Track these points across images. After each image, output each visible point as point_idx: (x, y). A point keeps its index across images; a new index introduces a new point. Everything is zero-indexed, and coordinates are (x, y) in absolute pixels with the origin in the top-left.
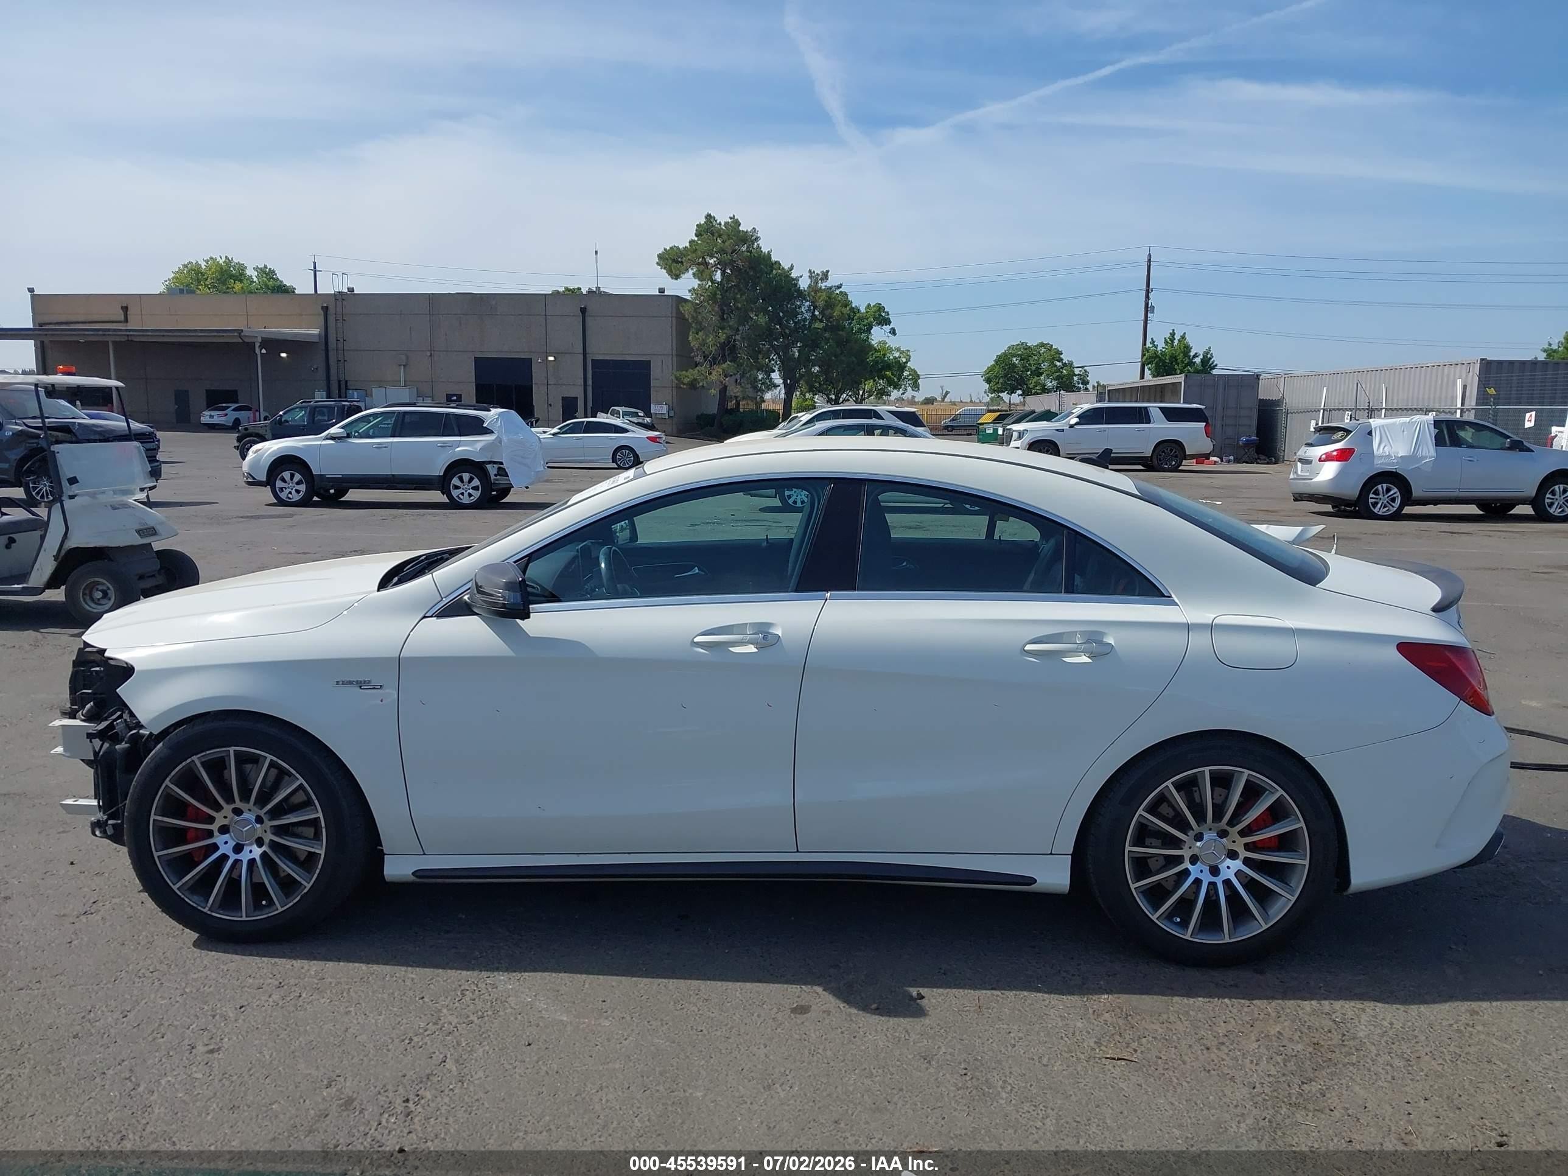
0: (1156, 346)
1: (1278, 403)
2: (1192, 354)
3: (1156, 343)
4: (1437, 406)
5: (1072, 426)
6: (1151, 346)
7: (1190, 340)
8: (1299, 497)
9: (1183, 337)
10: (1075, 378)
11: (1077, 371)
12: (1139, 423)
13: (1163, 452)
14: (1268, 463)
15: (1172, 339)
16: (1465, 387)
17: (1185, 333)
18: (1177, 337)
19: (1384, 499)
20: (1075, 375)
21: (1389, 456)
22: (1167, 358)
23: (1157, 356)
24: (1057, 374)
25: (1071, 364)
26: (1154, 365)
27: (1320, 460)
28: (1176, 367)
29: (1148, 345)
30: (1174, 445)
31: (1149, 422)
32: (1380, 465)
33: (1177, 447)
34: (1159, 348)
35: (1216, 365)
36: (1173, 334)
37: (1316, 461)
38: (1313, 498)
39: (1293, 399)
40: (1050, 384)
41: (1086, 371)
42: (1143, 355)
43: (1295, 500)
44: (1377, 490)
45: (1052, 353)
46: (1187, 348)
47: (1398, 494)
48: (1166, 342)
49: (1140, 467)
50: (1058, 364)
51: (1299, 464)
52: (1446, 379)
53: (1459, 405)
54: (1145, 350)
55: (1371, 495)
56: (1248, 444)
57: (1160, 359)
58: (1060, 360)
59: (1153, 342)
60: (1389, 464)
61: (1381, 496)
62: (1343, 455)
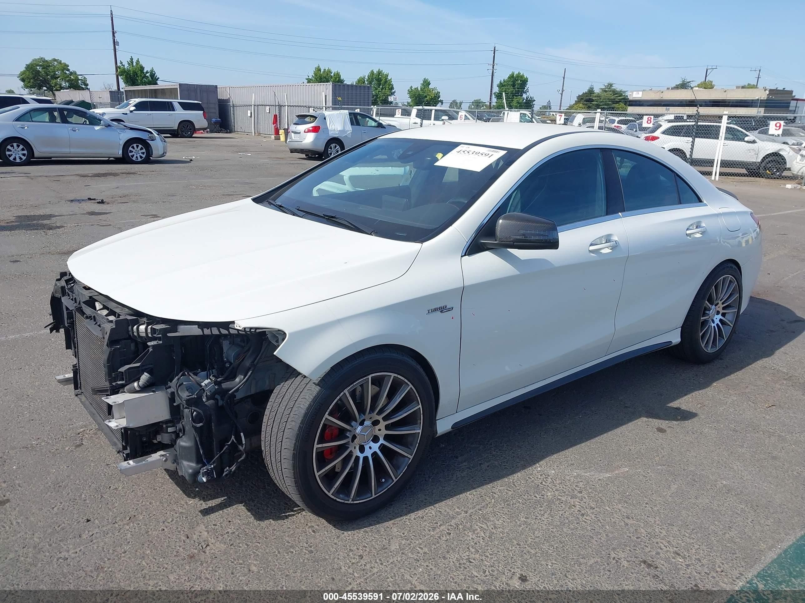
0: (124, 66)
1: (227, 101)
2: (145, 71)
3: (123, 64)
4: (313, 105)
5: (131, 112)
6: (121, 65)
7: (142, 63)
8: (293, 151)
9: (138, 61)
10: (80, 82)
11: (80, 77)
12: (169, 111)
13: (183, 127)
14: (226, 133)
15: (132, 62)
16: (326, 96)
17: (138, 59)
18: (135, 61)
19: (334, 151)
20: (79, 80)
21: (334, 130)
22: (131, 72)
23: (125, 72)
24: (68, 79)
25: (75, 73)
26: (124, 76)
27: (305, 132)
28: (137, 78)
29: (119, 64)
30: (188, 123)
31: (174, 110)
32: (332, 134)
33: (190, 124)
34: (126, 67)
35: (159, 78)
36: (132, 59)
37: (302, 132)
38: (301, 151)
39: (235, 99)
40: (64, 84)
41: (85, 78)
42: (117, 71)
43: (292, 152)
44: (331, 147)
45: (63, 65)
46: (142, 68)
47: (339, 149)
48: (129, 64)
49: (169, 135)
50: (67, 72)
51: (293, 134)
52: (316, 92)
53: (324, 105)
54: (117, 68)
55: (329, 150)
56: (216, 123)
57: (128, 73)
58: (68, 70)
59: (121, 63)
60: (334, 134)
61: (333, 150)
62: (315, 130)
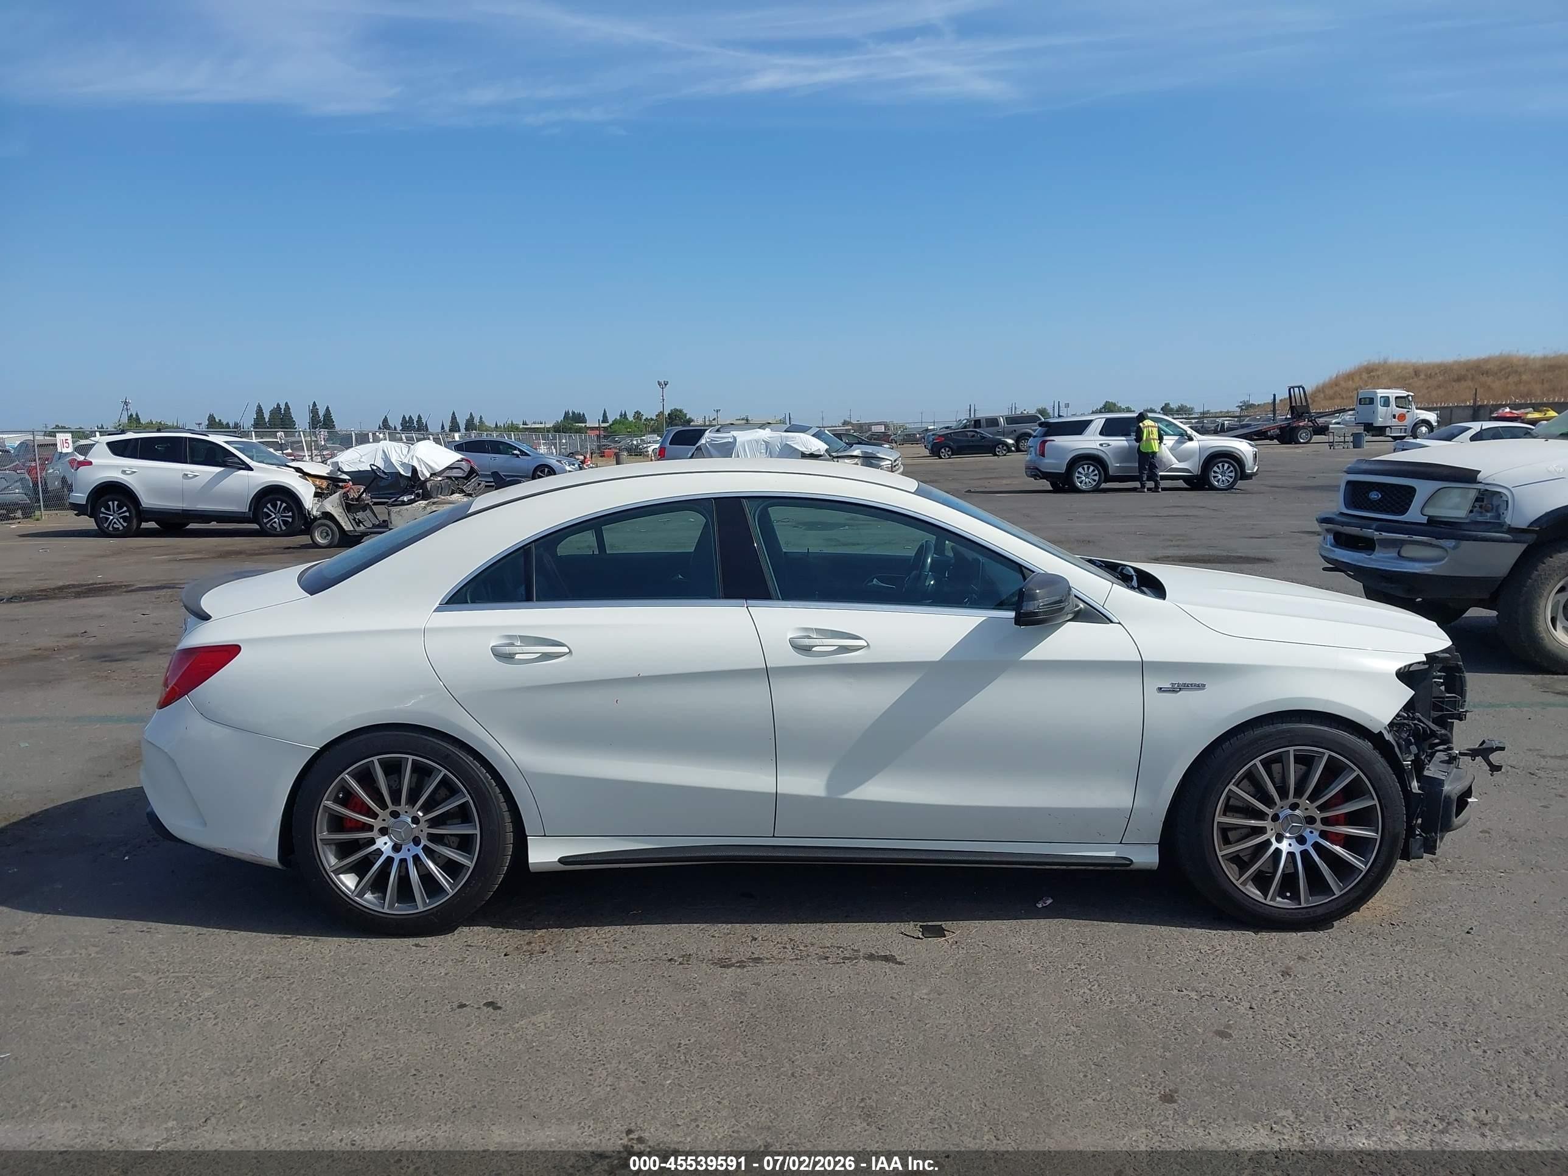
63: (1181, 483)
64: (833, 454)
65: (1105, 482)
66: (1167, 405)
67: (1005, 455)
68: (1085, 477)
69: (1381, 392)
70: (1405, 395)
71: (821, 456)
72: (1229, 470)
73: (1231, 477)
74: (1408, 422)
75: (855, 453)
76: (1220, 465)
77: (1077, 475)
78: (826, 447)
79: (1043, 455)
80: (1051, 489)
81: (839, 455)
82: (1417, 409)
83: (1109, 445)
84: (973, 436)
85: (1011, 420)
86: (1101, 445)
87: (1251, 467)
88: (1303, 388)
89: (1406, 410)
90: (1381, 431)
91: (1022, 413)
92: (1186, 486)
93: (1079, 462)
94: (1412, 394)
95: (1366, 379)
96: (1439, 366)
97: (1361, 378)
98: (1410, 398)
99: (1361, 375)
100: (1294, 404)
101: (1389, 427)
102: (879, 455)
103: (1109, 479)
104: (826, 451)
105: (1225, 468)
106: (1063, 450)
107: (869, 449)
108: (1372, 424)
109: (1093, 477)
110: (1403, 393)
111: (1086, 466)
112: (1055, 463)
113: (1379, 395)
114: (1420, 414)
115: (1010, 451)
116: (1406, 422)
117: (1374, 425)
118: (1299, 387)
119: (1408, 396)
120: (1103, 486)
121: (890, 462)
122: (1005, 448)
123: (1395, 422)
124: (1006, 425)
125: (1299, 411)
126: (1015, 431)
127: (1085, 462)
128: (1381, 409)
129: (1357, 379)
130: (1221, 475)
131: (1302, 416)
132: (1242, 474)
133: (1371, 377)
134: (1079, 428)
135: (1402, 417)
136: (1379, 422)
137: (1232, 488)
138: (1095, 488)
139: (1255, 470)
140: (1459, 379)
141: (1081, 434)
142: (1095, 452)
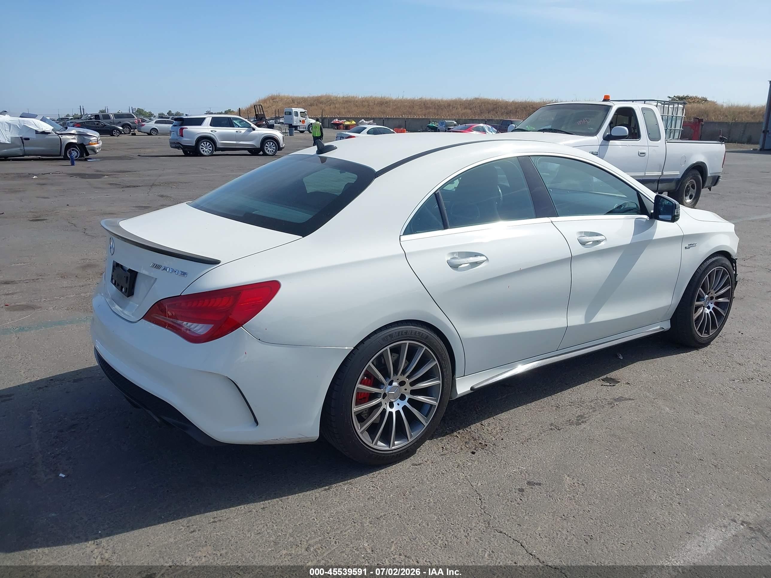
63: (246, 152)
64: (58, 132)
65: (215, 151)
66: (170, 111)
67: (118, 136)
68: (205, 148)
69: (294, 110)
70: (304, 111)
71: (49, 133)
72: (273, 146)
73: (274, 149)
74: (306, 124)
75: (73, 132)
76: (269, 143)
77: (201, 147)
78: (52, 128)
79: (182, 136)
80: (184, 154)
81: (62, 133)
82: (309, 118)
83: (215, 131)
84: (98, 124)
85: (117, 116)
86: (212, 131)
87: (282, 144)
88: (261, 105)
89: (305, 118)
90: (296, 127)
91: (118, 112)
92: (249, 153)
93: (201, 140)
94: (306, 111)
95: (272, 102)
96: (302, 98)
97: (270, 102)
98: (306, 113)
99: (269, 101)
100: (257, 113)
101: (299, 126)
102: (89, 134)
103: (217, 149)
104: (53, 130)
105: (271, 144)
106: (191, 134)
107: (82, 130)
108: (292, 124)
109: (209, 148)
110: (303, 111)
111: (205, 143)
112: (188, 141)
113: (294, 111)
114: (311, 120)
115: (121, 133)
116: (305, 124)
117: (293, 125)
118: (259, 105)
119: (305, 112)
120: (215, 153)
121: (96, 138)
122: (118, 132)
123: (300, 124)
124: (115, 119)
125: (260, 117)
126: (120, 122)
127: (204, 140)
128: (295, 117)
129: (268, 102)
130: (269, 148)
131: (261, 120)
132: (279, 148)
133: (274, 101)
134: (199, 122)
135: (304, 122)
136: (295, 124)
137: (274, 155)
138: (211, 154)
139: (284, 146)
140: (311, 105)
141: (200, 125)
142: (209, 135)
